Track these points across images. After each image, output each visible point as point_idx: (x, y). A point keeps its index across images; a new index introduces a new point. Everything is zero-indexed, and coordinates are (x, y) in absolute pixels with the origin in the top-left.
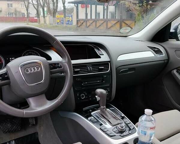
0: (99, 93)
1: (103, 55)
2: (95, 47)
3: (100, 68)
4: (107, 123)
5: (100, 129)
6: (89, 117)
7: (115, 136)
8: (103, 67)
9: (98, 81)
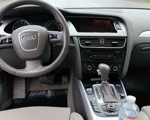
0: (101, 68)
1: (121, 29)
2: (115, 20)
3: (113, 42)
4: (101, 98)
5: (91, 101)
6: (87, 88)
7: (100, 112)
8: (117, 43)
9: (109, 56)
